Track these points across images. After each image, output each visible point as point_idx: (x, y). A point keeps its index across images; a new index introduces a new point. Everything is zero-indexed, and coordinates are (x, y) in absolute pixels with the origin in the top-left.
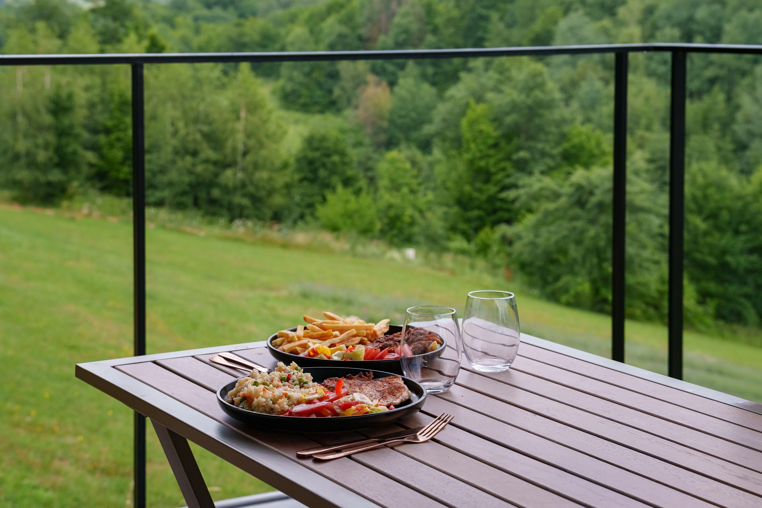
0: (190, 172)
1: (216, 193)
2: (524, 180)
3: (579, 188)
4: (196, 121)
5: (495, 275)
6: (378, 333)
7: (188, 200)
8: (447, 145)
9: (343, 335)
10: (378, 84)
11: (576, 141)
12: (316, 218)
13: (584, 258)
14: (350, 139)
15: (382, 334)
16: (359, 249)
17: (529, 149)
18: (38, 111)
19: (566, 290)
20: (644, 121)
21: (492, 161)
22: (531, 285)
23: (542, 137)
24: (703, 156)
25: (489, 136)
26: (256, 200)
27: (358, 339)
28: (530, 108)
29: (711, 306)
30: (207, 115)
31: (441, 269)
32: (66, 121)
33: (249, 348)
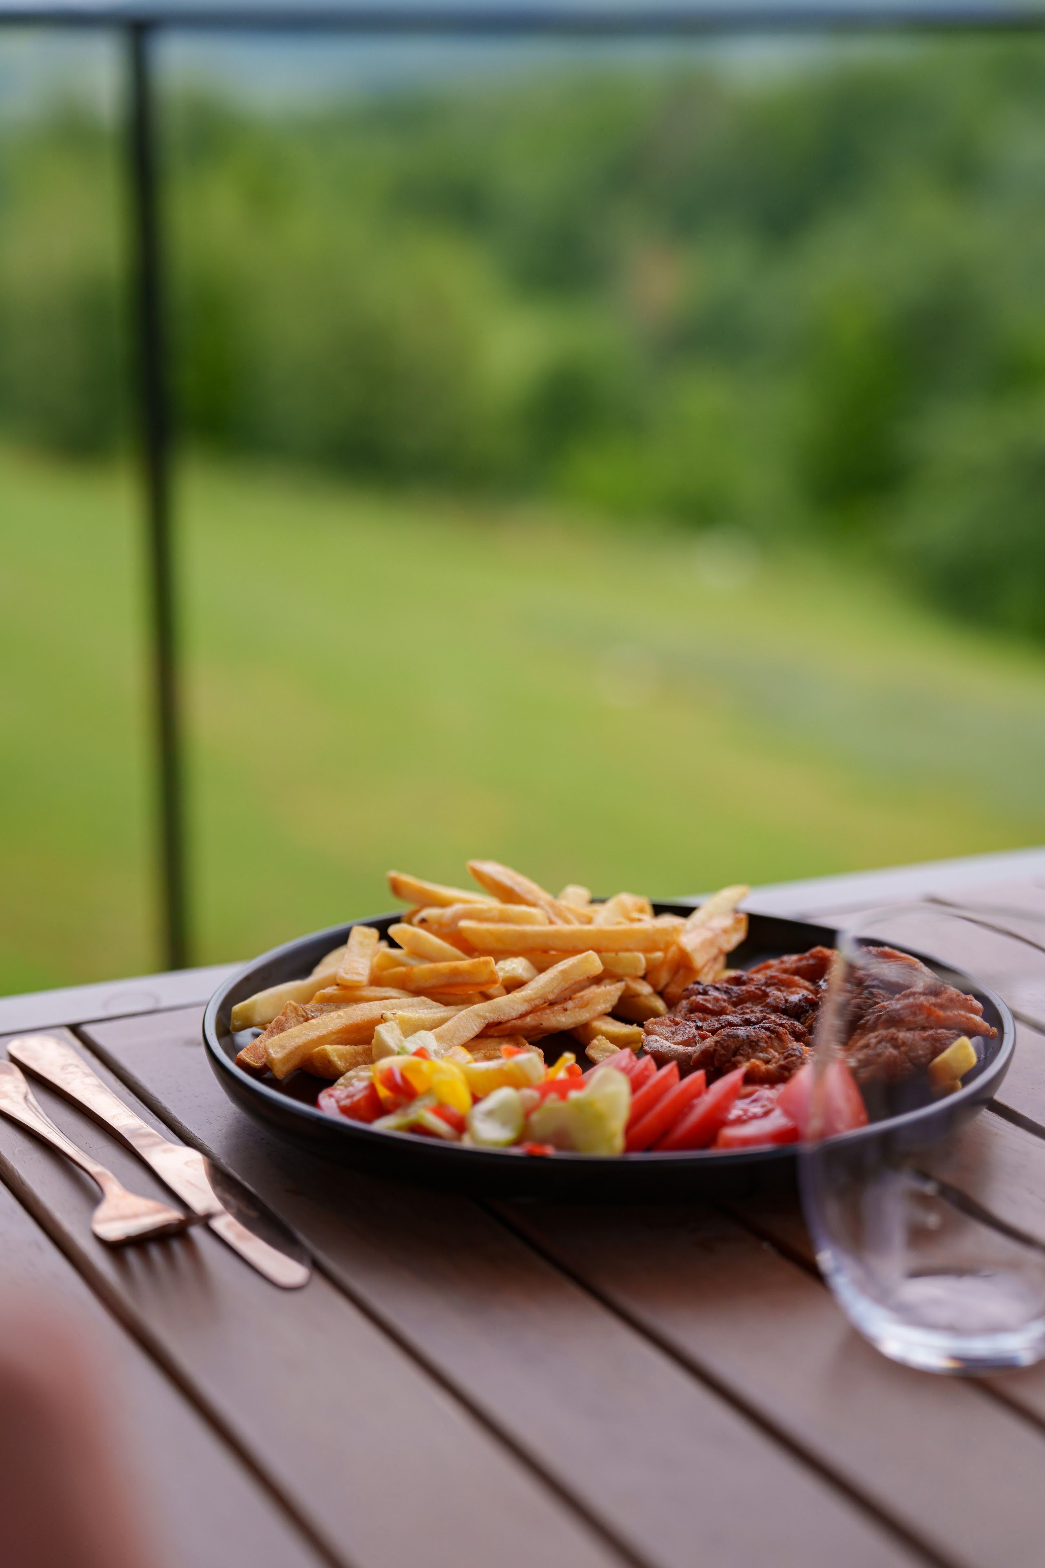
6: (699, 960)
9: (544, 978)
15: (715, 959)
27: (611, 995)
33: (164, 1004)
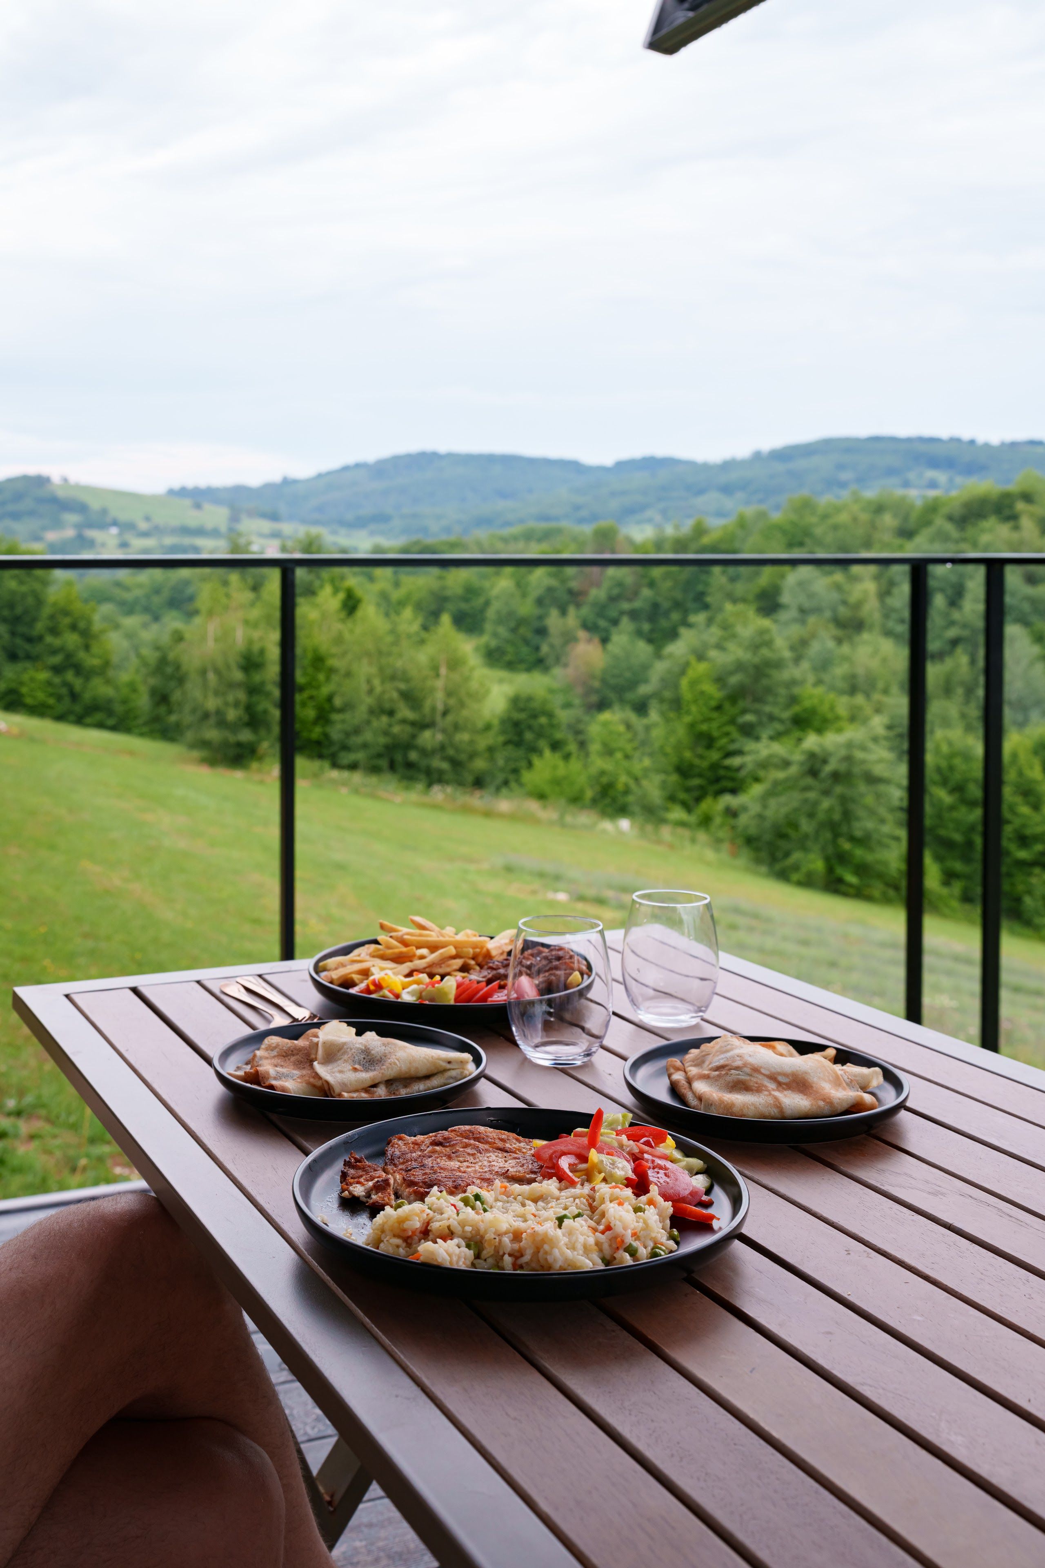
0: (386, 733)
1: (413, 756)
2: (750, 745)
3: (812, 755)
4: (393, 678)
5: (717, 850)
7: (384, 763)
8: (665, 707)
10: (589, 641)
11: (807, 704)
12: (521, 785)
13: (817, 832)
14: (558, 700)
16: (569, 819)
17: (756, 712)
18: (228, 667)
19: (796, 868)
20: (880, 685)
21: (715, 725)
22: (758, 861)
23: (770, 699)
24: (946, 723)
25: (711, 698)
26: (456, 764)
27: (458, 963)
28: (757, 668)
29: (957, 887)
30: (404, 672)
31: (659, 842)
32: (257, 678)
